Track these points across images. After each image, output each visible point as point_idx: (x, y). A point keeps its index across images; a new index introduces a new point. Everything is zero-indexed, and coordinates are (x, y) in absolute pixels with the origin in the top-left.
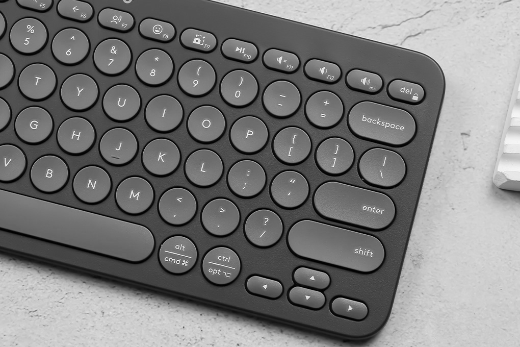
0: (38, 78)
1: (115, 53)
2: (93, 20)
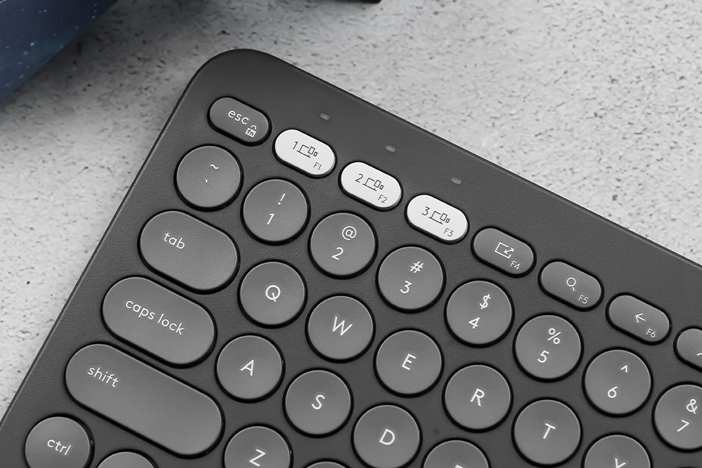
0: (550, 427)
1: (694, 410)
2: (665, 343)
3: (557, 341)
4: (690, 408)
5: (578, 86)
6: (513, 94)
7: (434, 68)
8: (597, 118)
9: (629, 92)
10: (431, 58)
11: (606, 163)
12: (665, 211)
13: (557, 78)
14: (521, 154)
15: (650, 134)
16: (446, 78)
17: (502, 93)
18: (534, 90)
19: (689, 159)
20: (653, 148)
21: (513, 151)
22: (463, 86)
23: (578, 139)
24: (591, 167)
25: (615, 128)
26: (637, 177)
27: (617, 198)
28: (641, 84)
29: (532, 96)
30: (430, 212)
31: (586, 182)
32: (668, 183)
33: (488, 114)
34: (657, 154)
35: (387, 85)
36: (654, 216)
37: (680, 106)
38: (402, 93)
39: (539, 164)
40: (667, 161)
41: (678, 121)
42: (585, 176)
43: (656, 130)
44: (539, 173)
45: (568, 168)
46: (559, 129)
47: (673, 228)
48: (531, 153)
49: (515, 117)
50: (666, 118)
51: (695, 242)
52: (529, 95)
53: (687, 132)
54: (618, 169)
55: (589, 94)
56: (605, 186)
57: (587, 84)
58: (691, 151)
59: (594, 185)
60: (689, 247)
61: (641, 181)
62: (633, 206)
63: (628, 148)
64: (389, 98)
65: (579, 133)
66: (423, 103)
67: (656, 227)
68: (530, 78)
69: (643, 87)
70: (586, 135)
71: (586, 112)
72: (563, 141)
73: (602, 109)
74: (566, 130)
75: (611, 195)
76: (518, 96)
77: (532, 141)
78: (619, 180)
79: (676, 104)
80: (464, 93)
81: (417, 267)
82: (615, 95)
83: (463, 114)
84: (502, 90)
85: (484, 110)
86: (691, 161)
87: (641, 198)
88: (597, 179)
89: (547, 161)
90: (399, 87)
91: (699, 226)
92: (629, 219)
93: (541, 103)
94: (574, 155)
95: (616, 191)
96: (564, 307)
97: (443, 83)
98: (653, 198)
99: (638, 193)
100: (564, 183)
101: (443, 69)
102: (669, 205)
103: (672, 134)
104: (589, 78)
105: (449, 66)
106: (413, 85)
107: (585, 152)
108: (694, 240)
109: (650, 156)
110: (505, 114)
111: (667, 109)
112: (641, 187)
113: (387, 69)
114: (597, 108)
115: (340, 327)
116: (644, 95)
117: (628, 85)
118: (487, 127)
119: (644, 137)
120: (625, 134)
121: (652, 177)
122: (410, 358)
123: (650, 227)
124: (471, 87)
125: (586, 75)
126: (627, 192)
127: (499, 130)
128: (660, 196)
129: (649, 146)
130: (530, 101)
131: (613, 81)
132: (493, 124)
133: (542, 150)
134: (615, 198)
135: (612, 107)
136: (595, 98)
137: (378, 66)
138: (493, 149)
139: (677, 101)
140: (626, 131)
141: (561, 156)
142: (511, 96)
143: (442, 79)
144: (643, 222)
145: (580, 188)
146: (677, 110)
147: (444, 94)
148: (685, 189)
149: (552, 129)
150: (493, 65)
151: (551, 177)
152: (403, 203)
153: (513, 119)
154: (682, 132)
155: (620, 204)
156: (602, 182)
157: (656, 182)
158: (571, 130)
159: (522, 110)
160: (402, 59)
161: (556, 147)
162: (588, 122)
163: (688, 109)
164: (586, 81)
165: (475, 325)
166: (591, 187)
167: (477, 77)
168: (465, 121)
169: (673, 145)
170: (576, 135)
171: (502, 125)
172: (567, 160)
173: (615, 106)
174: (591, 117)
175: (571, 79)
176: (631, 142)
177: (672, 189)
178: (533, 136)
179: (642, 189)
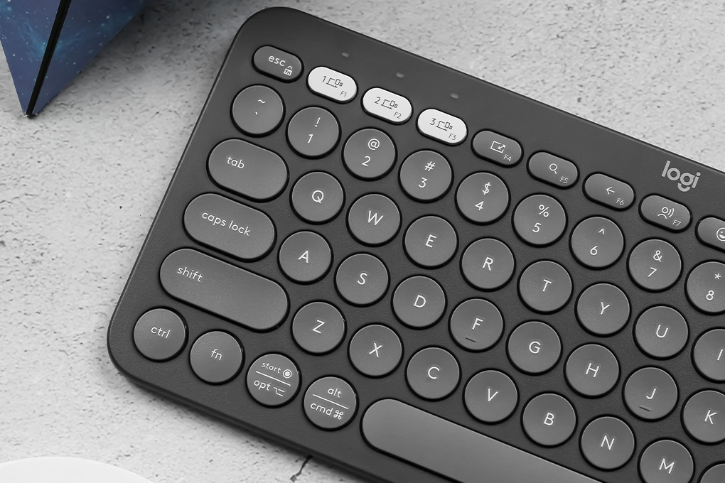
0: (548, 282)
1: (659, 259)
2: (632, 209)
3: (546, 214)
4: (656, 257)
5: (542, 15)
6: (490, 25)
7: (426, 10)
8: (560, 39)
9: (582, 16)
10: (423, 3)
11: (570, 73)
12: (620, 107)
13: (524, 10)
14: (501, 72)
15: (603, 48)
16: (436, 17)
17: (481, 25)
18: (507, 21)
19: (635, 65)
20: (606, 58)
21: (495, 71)
22: (450, 23)
23: (545, 57)
24: (558, 78)
25: (575, 45)
26: (595, 82)
27: (581, 100)
28: (591, 9)
29: (506, 26)
30: (436, 122)
31: (555, 90)
32: (621, 85)
33: (473, 42)
34: (609, 63)
35: (390, 27)
36: (611, 112)
37: (624, 24)
38: (402, 32)
39: (517, 79)
40: (618, 67)
41: (624, 36)
42: (554, 85)
43: (607, 44)
44: (517, 86)
45: (539, 80)
46: (530, 50)
47: (628, 120)
48: (510, 71)
49: (493, 44)
50: (614, 34)
51: (646, 130)
52: (503, 25)
53: (631, 44)
54: (580, 78)
55: (551, 21)
56: (570, 91)
57: (548, 12)
58: (637, 58)
59: (562, 92)
60: (642, 133)
61: (599, 85)
62: (595, 106)
63: (586, 60)
64: (393, 37)
65: (546, 52)
66: (420, 38)
67: (614, 120)
68: (503, 12)
69: (593, 11)
70: (552, 53)
71: (550, 35)
72: (534, 59)
73: (562, 31)
74: (535, 50)
75: (576, 98)
76: (495, 27)
77: (510, 61)
78: (581, 86)
79: (621, 22)
80: (451, 28)
81: (430, 166)
82: (572, 19)
83: (452, 44)
84: (481, 23)
85: (469, 40)
86: (637, 66)
87: (600, 98)
88: (564, 87)
89: (522, 76)
90: (400, 28)
91: (648, 117)
92: (592, 115)
93: (513, 31)
94: (544, 69)
95: (579, 95)
96: (550, 187)
97: (434, 22)
98: (610, 98)
99: (597, 95)
100: (538, 92)
101: (433, 11)
102: (623, 102)
103: (620, 46)
104: (549, 8)
105: (438, 8)
106: (411, 25)
107: (553, 66)
108: (645, 128)
109: (605, 65)
110: (486, 42)
111: (614, 27)
112: (599, 90)
113: (389, 14)
114: (558, 31)
115: (374, 218)
116: (594, 17)
117: (582, 11)
118: (472, 53)
119: (598, 50)
120: (583, 49)
121: (607, 81)
122: (431, 238)
123: (609, 121)
124: (457, 23)
125: (547, 6)
126: (588, 94)
127: (482, 55)
128: (615, 96)
129: (603, 57)
130: (505, 30)
131: (569, 8)
132: (477, 50)
133: (518, 67)
134: (579, 100)
135: (570, 29)
136: (556, 23)
137: (381, 13)
138: (479, 70)
139: (621, 20)
140: (583, 47)
141: (534, 71)
142: (489, 27)
143: (433, 19)
144: (603, 117)
145: (551, 94)
146: (622, 27)
147: (435, 30)
148: (634, 88)
149: (524, 51)
150: (472, 4)
151: (527, 88)
152: (414, 117)
153: (493, 46)
154: (627, 44)
155: (584, 105)
156: (568, 89)
157: (611, 85)
158: (540, 50)
159: (499, 37)
160: (400, 6)
161: (529, 64)
162: (552, 43)
163: (631, 25)
164: (548, 11)
165: (481, 208)
166: (559, 93)
167: (461, 14)
168: (454, 50)
169: (621, 54)
170: (544, 53)
171: (484, 51)
172: (538, 74)
173: (573, 28)
174: (554, 39)
175: (536, 9)
176: (587, 55)
177: (624, 89)
178: (510, 57)
179: (600, 92)
